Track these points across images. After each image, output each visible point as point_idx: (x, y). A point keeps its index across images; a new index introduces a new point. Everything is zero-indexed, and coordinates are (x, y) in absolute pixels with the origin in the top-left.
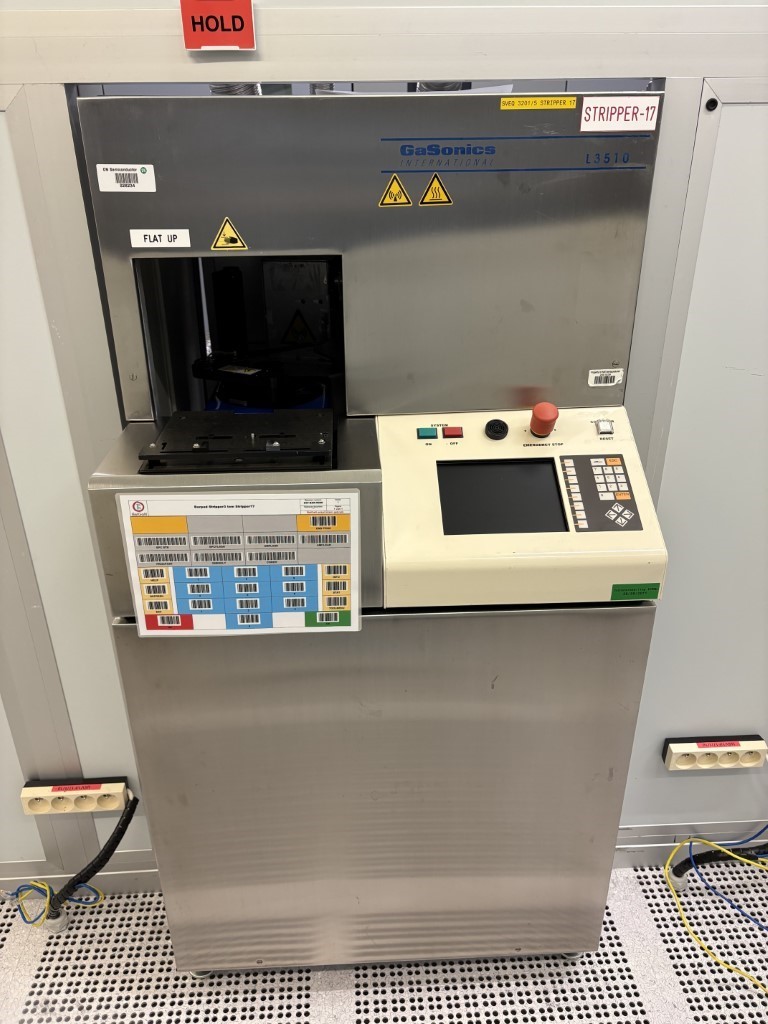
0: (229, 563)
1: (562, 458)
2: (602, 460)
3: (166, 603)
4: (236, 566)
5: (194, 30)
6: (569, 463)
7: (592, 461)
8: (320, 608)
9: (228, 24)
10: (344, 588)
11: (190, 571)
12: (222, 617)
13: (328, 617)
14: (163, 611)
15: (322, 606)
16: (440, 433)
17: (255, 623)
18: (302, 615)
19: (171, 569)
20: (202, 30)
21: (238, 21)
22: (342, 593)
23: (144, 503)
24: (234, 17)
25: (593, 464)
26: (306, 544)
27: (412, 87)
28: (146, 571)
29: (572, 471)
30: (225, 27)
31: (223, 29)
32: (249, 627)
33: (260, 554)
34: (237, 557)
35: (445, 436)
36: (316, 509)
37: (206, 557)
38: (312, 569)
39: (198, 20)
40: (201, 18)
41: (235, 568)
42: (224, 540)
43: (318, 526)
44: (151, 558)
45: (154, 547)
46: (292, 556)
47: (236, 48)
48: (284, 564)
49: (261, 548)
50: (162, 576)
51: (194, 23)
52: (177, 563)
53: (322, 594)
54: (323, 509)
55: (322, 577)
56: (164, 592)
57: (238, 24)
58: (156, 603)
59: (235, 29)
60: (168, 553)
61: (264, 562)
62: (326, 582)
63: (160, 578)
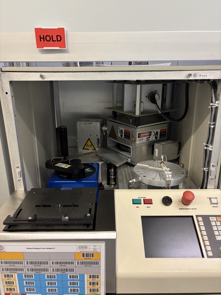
0: (43, 273)
1: (197, 216)
2: (215, 218)
3: (14, 289)
4: (46, 274)
5: (41, 41)
6: (200, 219)
7: (210, 218)
9: (55, 39)
10: (98, 285)
11: (25, 275)
14: (13, 292)
15: (87, 292)
16: (142, 202)
19: (16, 275)
20: (44, 41)
21: (59, 37)
22: (96, 287)
23: (3, 246)
24: (57, 36)
25: (211, 220)
26: (79, 265)
27: (130, 63)
28: (5, 275)
29: (202, 223)
30: (53, 40)
31: (53, 41)
33: (58, 269)
34: (47, 270)
35: (145, 203)
36: (84, 250)
37: (32, 270)
38: (82, 276)
39: (42, 37)
40: (43, 36)
42: (41, 263)
43: (85, 257)
44: (7, 270)
45: (8, 265)
46: (73, 270)
47: (58, 48)
48: (69, 274)
49: (58, 266)
50: (12, 277)
51: (41, 38)
52: (19, 272)
53: (87, 287)
54: (88, 250)
55: (87, 280)
56: (13, 284)
57: (59, 39)
58: (10, 288)
59: (58, 41)
60: (15, 268)
61: (59, 273)
62: (89, 282)
63: (11, 278)
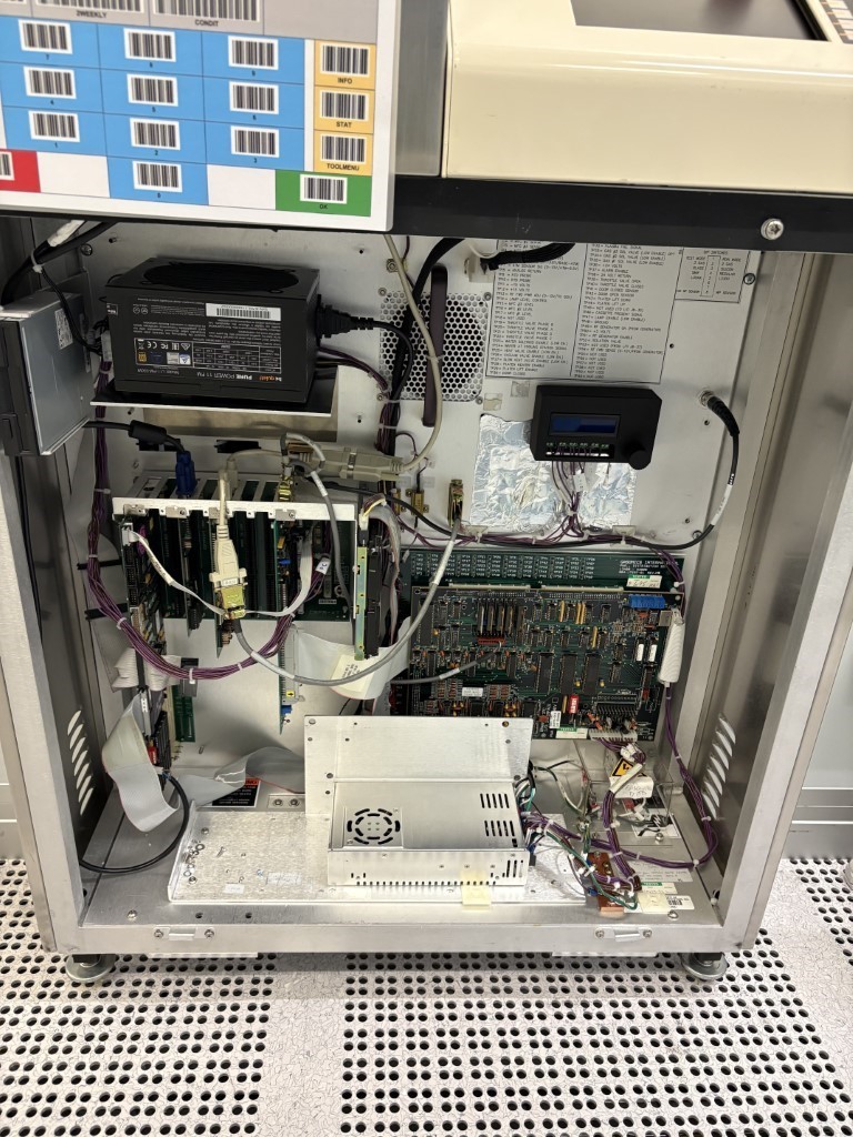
0: (113, 16)
4: (129, 26)
8: (308, 167)
10: (361, 115)
11: (30, 30)
12: (99, 164)
13: (324, 190)
15: (313, 159)
17: (170, 189)
18: (269, 177)
22: (355, 128)
32: (159, 197)
38: (294, 47)
41: (127, 32)
46: (250, 10)
48: (234, 32)
53: (316, 124)
55: (316, 79)
61: (189, 22)
62: (322, 92)
